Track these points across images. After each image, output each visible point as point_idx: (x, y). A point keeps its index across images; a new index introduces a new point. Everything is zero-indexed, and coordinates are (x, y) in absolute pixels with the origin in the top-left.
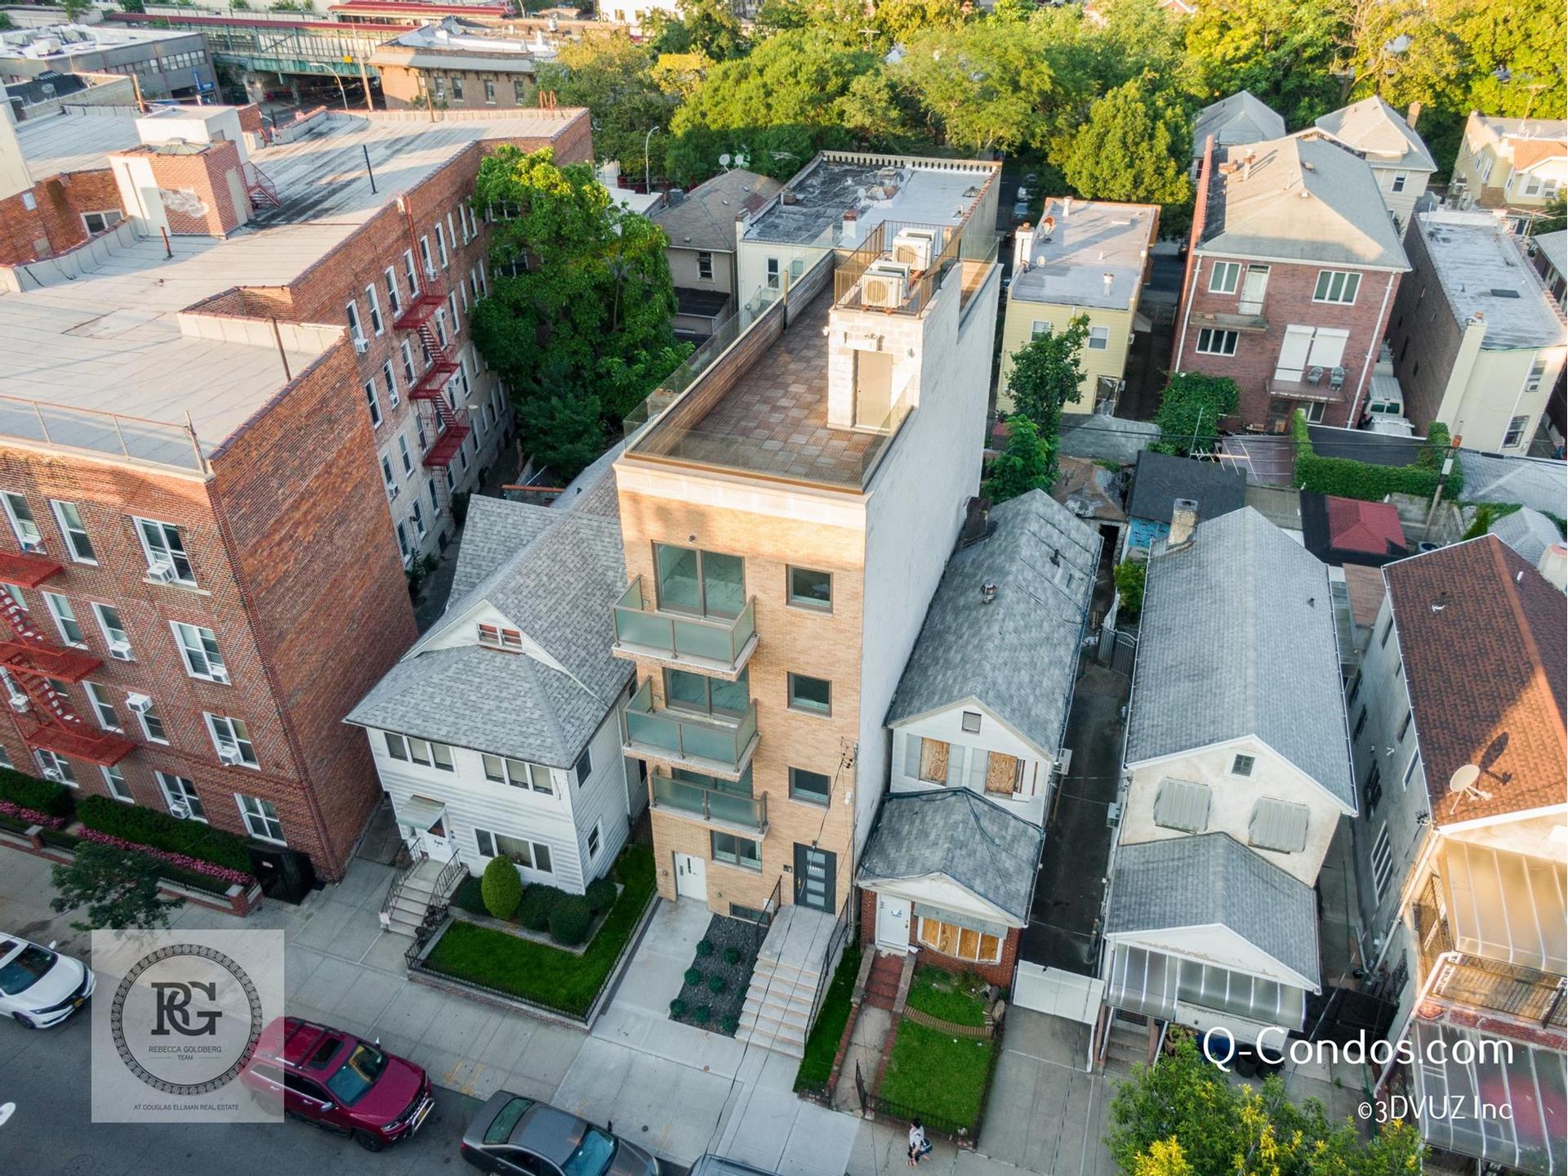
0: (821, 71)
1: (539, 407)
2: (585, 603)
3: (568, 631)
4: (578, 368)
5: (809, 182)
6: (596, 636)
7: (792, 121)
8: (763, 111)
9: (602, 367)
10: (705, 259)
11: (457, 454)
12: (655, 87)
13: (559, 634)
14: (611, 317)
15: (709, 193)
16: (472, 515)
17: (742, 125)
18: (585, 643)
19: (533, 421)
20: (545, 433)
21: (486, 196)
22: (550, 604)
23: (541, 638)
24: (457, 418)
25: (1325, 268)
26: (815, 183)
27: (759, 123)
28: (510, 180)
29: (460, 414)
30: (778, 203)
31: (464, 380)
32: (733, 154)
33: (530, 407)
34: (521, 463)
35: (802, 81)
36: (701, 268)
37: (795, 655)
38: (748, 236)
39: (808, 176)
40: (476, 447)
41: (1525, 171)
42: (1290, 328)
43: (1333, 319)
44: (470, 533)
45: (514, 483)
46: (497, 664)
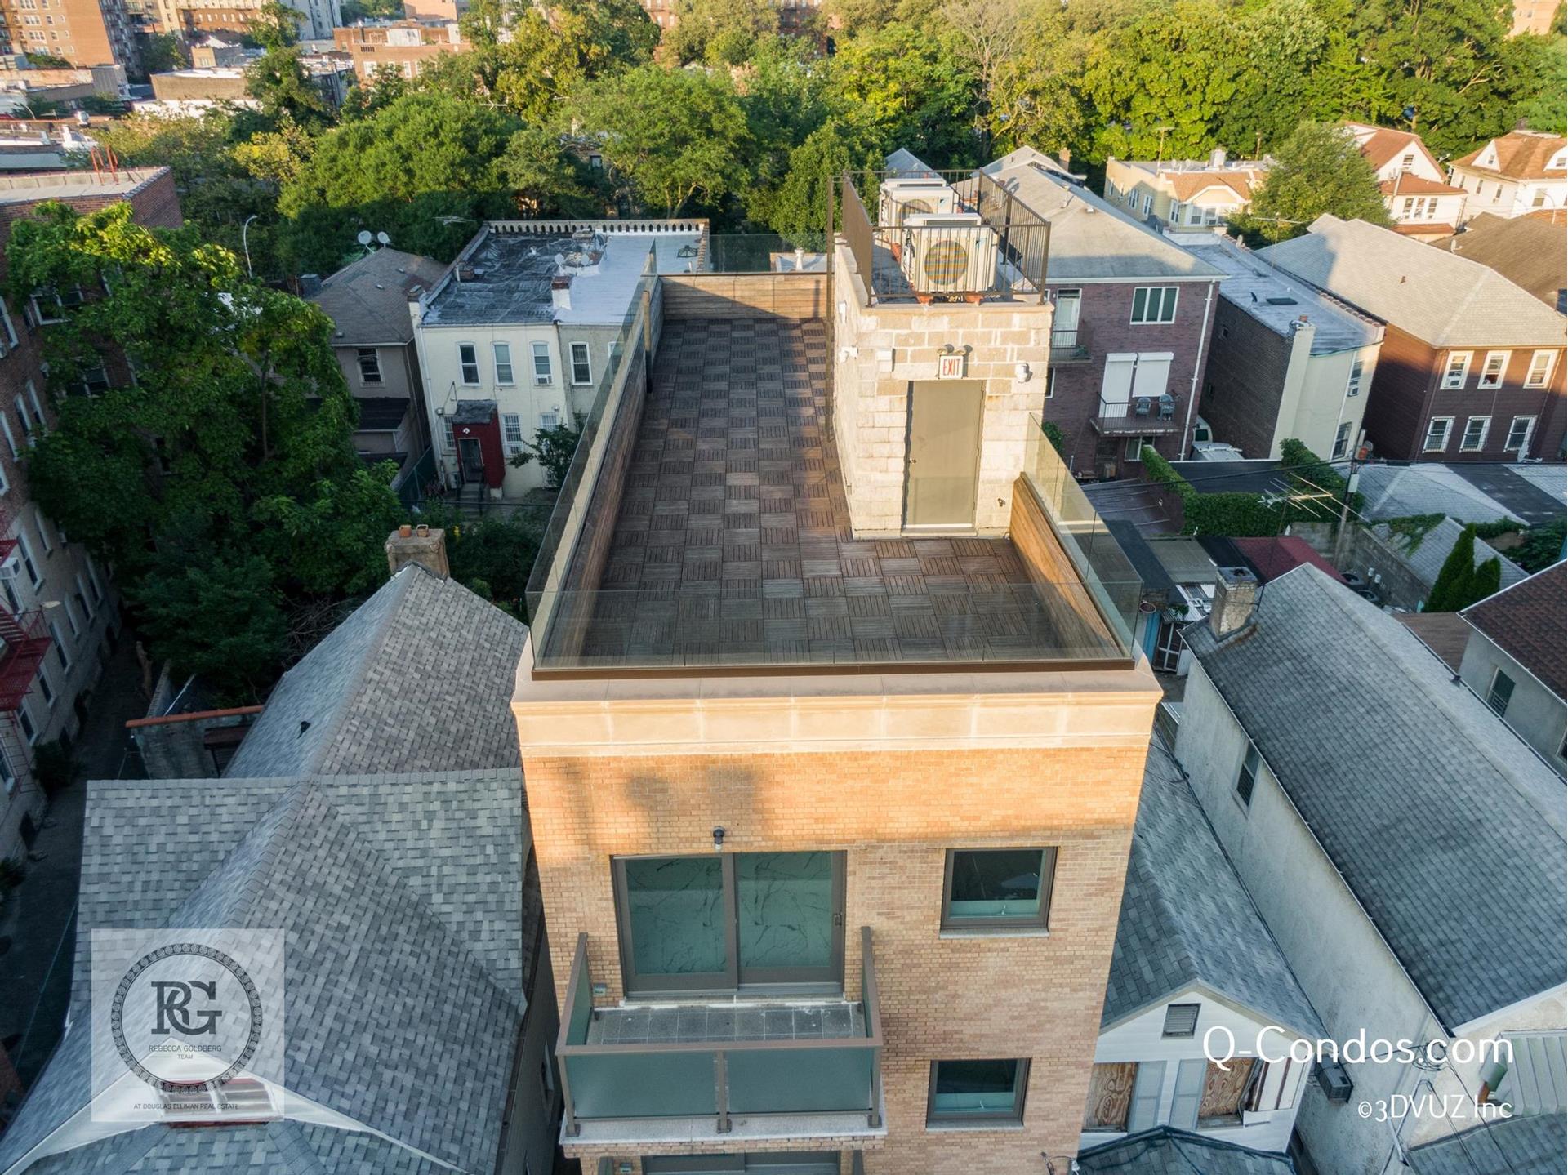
0: (467, 128)
1: (168, 585)
2: (382, 961)
3: (367, 1039)
4: (221, 520)
5: (483, 255)
6: (423, 1027)
7: (444, 187)
8: (403, 178)
9: (261, 512)
10: (367, 358)
11: (34, 684)
12: (243, 173)
13: (350, 1056)
14: (259, 441)
15: (355, 276)
16: (95, 822)
17: (376, 197)
18: (406, 1052)
19: (162, 611)
20: (186, 625)
21: (27, 274)
22: (316, 991)
23: (316, 1084)
24: (24, 626)
25: (1140, 284)
26: (490, 256)
27: (400, 193)
28: (66, 249)
29: (30, 619)
30: (453, 280)
31: (28, 564)
32: (374, 232)
33: (150, 589)
34: (148, 678)
35: (447, 140)
36: (364, 369)
37: (951, 1026)
38: (428, 320)
39: (480, 249)
40: (63, 662)
41: (1188, 202)
42: (1111, 357)
43: (1152, 341)
44: (97, 859)
45: (143, 715)
46: (219, 1161)
